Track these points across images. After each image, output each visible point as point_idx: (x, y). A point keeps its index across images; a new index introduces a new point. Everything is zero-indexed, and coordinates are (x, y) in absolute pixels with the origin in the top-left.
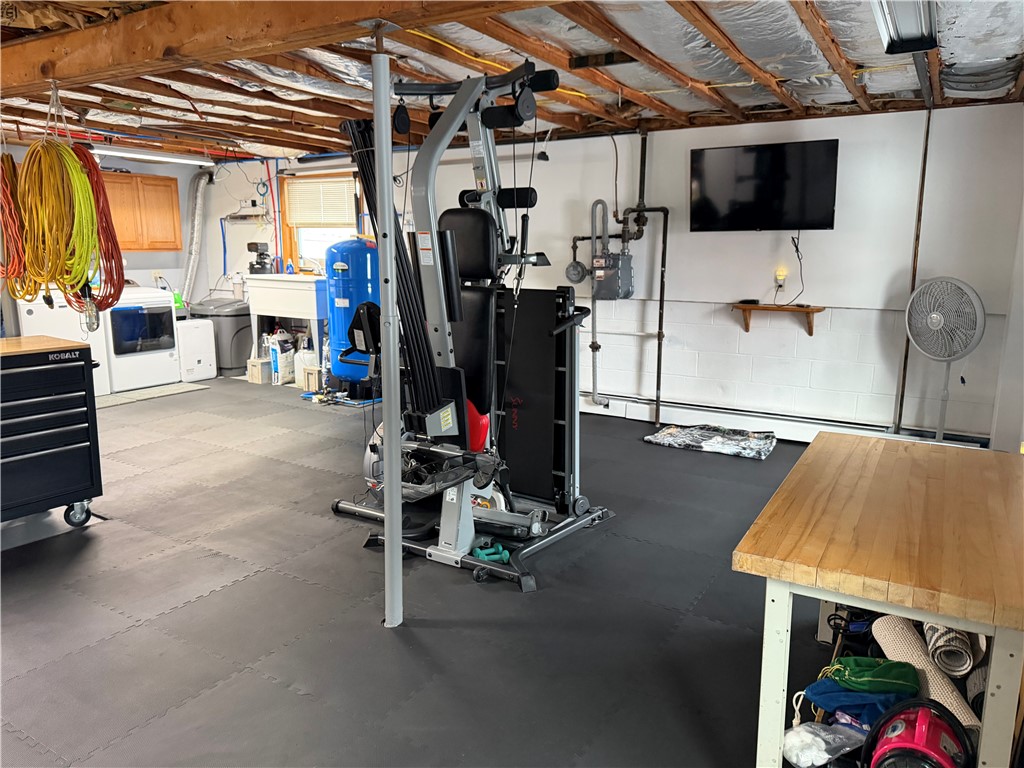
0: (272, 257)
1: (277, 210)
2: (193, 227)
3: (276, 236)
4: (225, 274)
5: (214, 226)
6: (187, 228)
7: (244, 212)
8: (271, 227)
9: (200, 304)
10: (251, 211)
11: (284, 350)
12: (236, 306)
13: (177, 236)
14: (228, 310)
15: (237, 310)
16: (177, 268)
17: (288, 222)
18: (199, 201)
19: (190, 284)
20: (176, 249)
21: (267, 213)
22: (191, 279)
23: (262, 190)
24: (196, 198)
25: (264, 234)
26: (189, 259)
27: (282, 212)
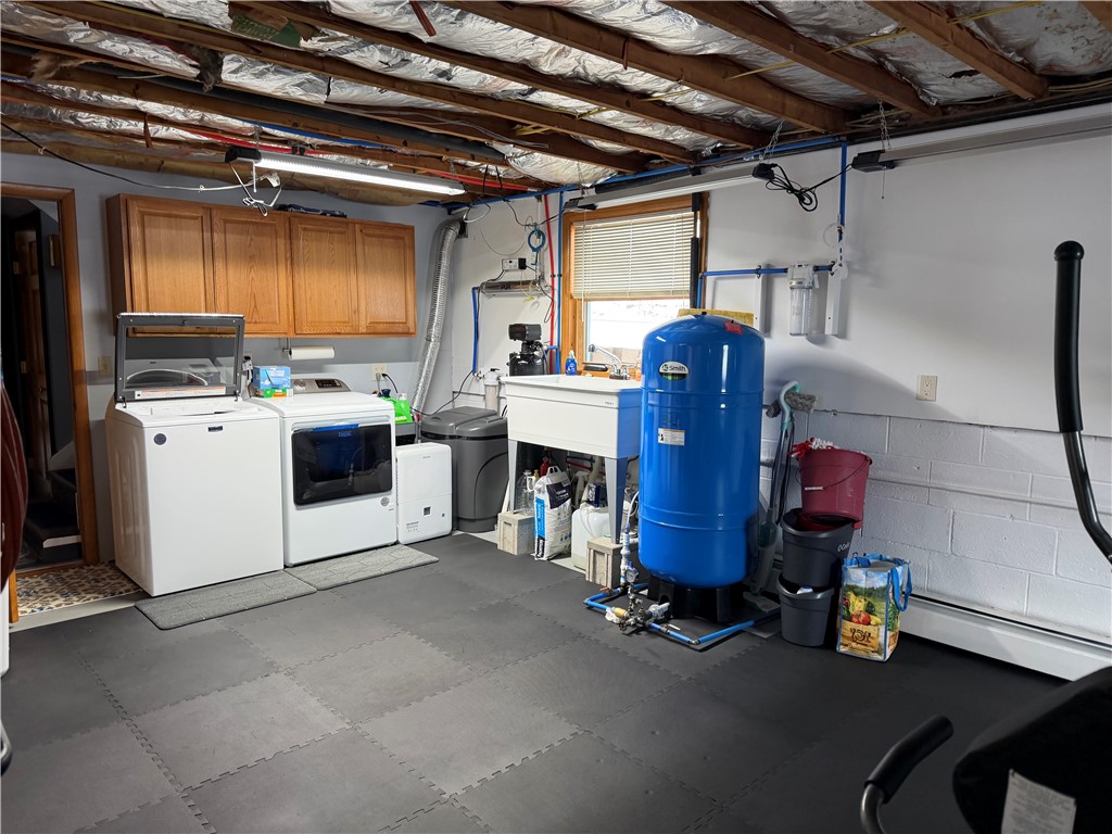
0: (545, 348)
1: (556, 273)
2: (434, 300)
3: (552, 315)
4: (474, 371)
5: (465, 299)
6: (425, 305)
7: (507, 278)
8: (546, 301)
9: (436, 417)
10: (517, 276)
11: (555, 503)
12: (487, 423)
13: (411, 313)
14: (474, 429)
15: (488, 429)
16: (410, 360)
17: (572, 291)
18: (445, 262)
19: (425, 384)
20: (407, 334)
21: (542, 278)
22: (426, 378)
23: (536, 242)
24: (440, 259)
25: (534, 311)
26: (427, 346)
27: (563, 276)
